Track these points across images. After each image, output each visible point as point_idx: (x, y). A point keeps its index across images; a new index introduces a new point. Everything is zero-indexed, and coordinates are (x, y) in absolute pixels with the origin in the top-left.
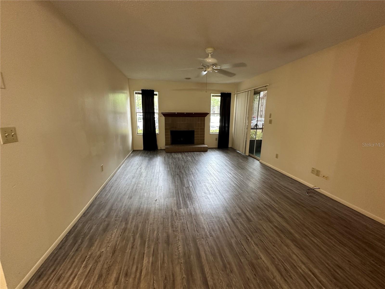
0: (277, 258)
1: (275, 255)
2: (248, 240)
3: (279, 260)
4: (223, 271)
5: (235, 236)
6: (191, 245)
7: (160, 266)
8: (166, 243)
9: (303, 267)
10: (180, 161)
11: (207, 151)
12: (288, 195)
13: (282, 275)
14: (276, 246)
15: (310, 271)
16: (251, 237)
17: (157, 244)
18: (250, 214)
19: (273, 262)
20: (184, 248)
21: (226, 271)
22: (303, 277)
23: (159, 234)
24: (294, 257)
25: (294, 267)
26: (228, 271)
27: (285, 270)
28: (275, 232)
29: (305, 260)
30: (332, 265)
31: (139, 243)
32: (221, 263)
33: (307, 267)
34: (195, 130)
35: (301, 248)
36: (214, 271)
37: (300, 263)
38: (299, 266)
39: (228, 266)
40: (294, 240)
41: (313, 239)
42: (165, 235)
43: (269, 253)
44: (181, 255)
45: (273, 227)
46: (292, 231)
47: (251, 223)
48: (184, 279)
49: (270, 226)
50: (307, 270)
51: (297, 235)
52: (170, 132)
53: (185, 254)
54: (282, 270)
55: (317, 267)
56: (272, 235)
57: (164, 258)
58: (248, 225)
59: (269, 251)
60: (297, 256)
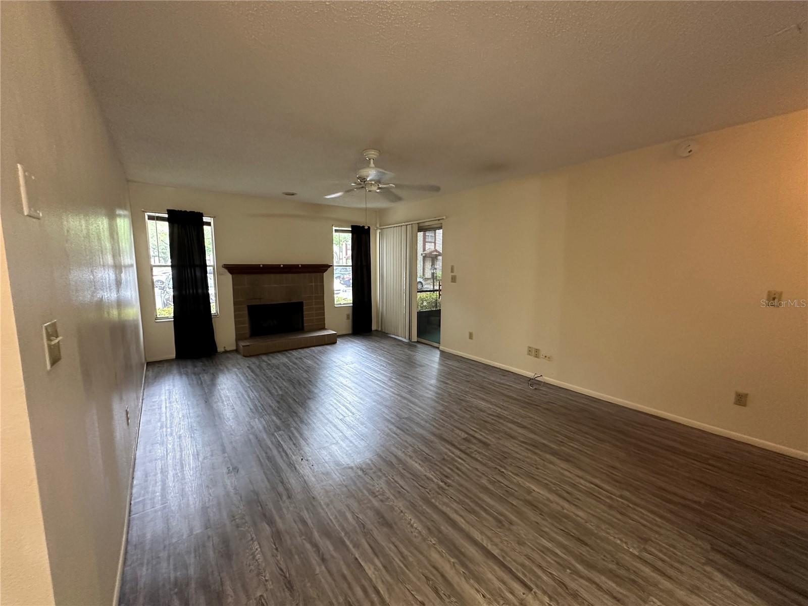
0: (552, 483)
1: (546, 479)
2: (503, 472)
3: (554, 484)
4: (500, 528)
5: (483, 474)
6: (428, 510)
7: (402, 566)
8: (383, 525)
9: (582, 481)
10: (293, 371)
11: (335, 343)
12: (511, 394)
13: (568, 501)
14: (539, 467)
15: (592, 483)
16: (505, 468)
17: (367, 534)
18: (481, 435)
19: (550, 490)
20: (421, 521)
21: (503, 525)
22: (590, 494)
23: (358, 516)
24: (566, 473)
25: (574, 486)
26: (506, 525)
27: (568, 493)
28: (527, 449)
29: (580, 473)
30: (606, 469)
31: (331, 548)
32: (491, 519)
33: (586, 480)
34: (304, 302)
35: (567, 461)
36: (489, 534)
37: (577, 478)
38: (578, 483)
39: (502, 518)
40: (554, 453)
41: (571, 444)
42: (370, 513)
43: (537, 480)
44: (424, 532)
45: (520, 443)
46: (544, 442)
47: (489, 447)
48: (456, 565)
49: (518, 444)
50: (588, 484)
51: (553, 446)
52: (246, 309)
53: (429, 529)
54: (565, 495)
55: (596, 477)
56: (526, 454)
57: (400, 551)
58: (489, 452)
59: (537, 478)
60: (568, 471)
